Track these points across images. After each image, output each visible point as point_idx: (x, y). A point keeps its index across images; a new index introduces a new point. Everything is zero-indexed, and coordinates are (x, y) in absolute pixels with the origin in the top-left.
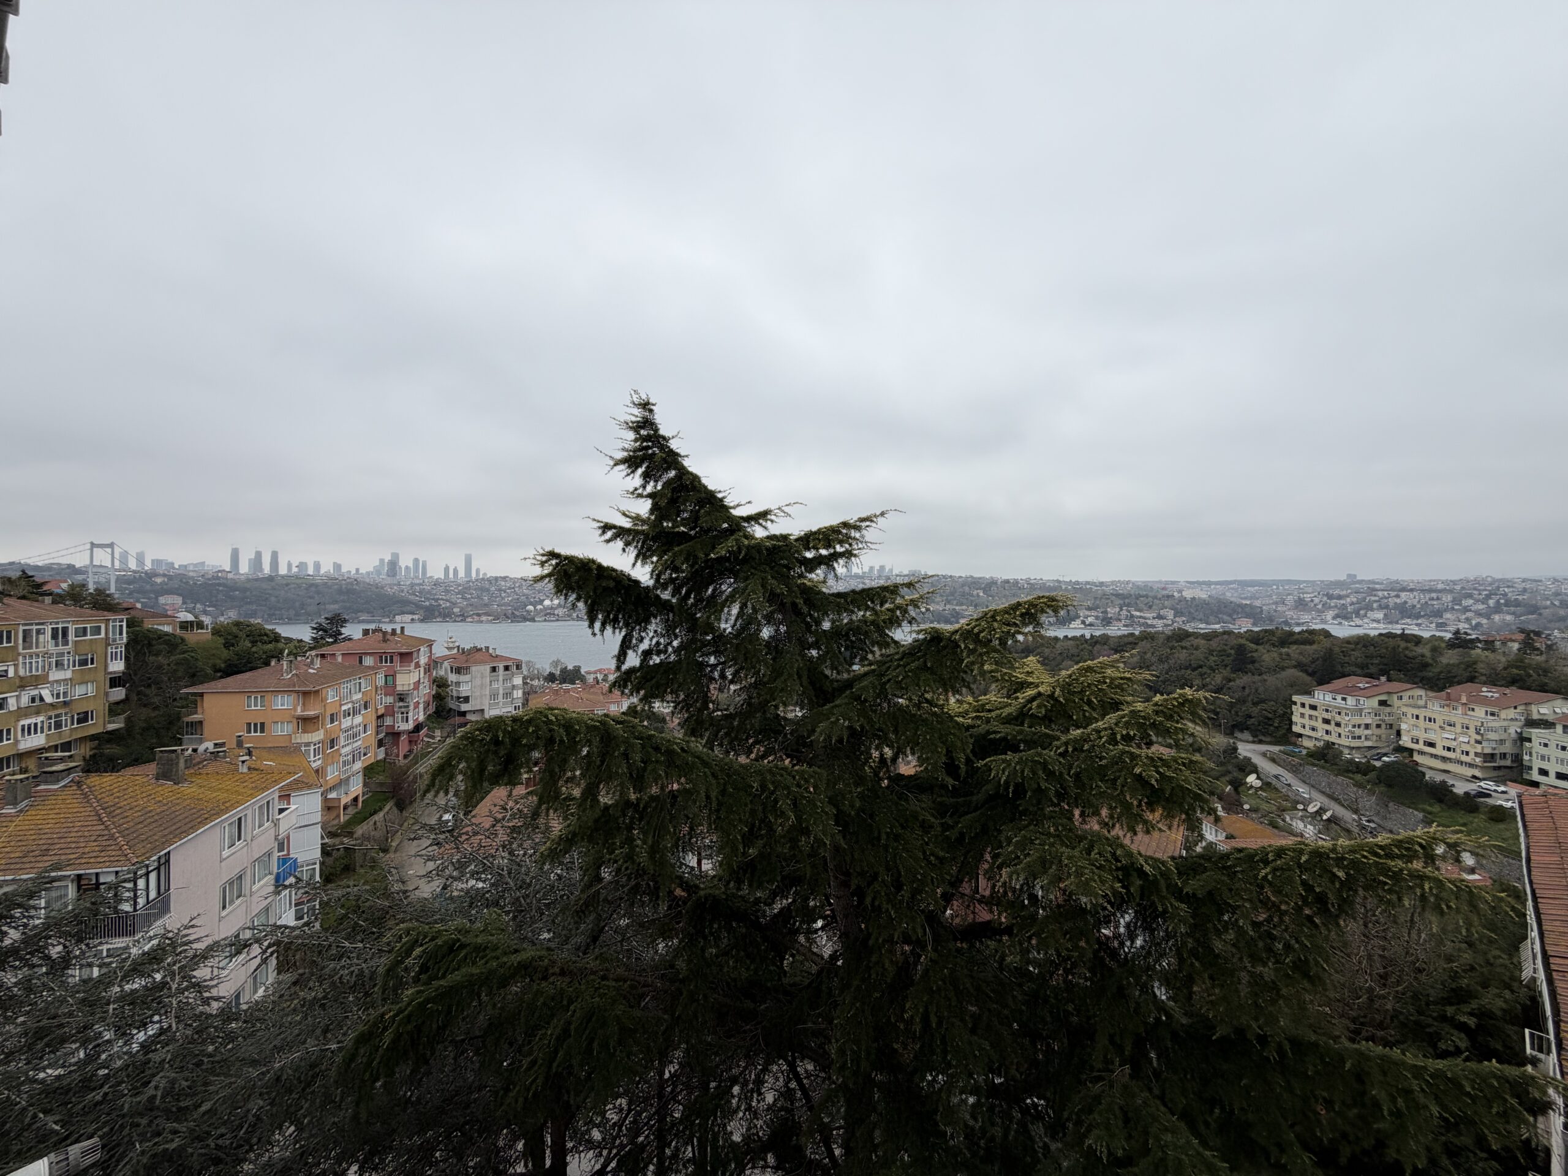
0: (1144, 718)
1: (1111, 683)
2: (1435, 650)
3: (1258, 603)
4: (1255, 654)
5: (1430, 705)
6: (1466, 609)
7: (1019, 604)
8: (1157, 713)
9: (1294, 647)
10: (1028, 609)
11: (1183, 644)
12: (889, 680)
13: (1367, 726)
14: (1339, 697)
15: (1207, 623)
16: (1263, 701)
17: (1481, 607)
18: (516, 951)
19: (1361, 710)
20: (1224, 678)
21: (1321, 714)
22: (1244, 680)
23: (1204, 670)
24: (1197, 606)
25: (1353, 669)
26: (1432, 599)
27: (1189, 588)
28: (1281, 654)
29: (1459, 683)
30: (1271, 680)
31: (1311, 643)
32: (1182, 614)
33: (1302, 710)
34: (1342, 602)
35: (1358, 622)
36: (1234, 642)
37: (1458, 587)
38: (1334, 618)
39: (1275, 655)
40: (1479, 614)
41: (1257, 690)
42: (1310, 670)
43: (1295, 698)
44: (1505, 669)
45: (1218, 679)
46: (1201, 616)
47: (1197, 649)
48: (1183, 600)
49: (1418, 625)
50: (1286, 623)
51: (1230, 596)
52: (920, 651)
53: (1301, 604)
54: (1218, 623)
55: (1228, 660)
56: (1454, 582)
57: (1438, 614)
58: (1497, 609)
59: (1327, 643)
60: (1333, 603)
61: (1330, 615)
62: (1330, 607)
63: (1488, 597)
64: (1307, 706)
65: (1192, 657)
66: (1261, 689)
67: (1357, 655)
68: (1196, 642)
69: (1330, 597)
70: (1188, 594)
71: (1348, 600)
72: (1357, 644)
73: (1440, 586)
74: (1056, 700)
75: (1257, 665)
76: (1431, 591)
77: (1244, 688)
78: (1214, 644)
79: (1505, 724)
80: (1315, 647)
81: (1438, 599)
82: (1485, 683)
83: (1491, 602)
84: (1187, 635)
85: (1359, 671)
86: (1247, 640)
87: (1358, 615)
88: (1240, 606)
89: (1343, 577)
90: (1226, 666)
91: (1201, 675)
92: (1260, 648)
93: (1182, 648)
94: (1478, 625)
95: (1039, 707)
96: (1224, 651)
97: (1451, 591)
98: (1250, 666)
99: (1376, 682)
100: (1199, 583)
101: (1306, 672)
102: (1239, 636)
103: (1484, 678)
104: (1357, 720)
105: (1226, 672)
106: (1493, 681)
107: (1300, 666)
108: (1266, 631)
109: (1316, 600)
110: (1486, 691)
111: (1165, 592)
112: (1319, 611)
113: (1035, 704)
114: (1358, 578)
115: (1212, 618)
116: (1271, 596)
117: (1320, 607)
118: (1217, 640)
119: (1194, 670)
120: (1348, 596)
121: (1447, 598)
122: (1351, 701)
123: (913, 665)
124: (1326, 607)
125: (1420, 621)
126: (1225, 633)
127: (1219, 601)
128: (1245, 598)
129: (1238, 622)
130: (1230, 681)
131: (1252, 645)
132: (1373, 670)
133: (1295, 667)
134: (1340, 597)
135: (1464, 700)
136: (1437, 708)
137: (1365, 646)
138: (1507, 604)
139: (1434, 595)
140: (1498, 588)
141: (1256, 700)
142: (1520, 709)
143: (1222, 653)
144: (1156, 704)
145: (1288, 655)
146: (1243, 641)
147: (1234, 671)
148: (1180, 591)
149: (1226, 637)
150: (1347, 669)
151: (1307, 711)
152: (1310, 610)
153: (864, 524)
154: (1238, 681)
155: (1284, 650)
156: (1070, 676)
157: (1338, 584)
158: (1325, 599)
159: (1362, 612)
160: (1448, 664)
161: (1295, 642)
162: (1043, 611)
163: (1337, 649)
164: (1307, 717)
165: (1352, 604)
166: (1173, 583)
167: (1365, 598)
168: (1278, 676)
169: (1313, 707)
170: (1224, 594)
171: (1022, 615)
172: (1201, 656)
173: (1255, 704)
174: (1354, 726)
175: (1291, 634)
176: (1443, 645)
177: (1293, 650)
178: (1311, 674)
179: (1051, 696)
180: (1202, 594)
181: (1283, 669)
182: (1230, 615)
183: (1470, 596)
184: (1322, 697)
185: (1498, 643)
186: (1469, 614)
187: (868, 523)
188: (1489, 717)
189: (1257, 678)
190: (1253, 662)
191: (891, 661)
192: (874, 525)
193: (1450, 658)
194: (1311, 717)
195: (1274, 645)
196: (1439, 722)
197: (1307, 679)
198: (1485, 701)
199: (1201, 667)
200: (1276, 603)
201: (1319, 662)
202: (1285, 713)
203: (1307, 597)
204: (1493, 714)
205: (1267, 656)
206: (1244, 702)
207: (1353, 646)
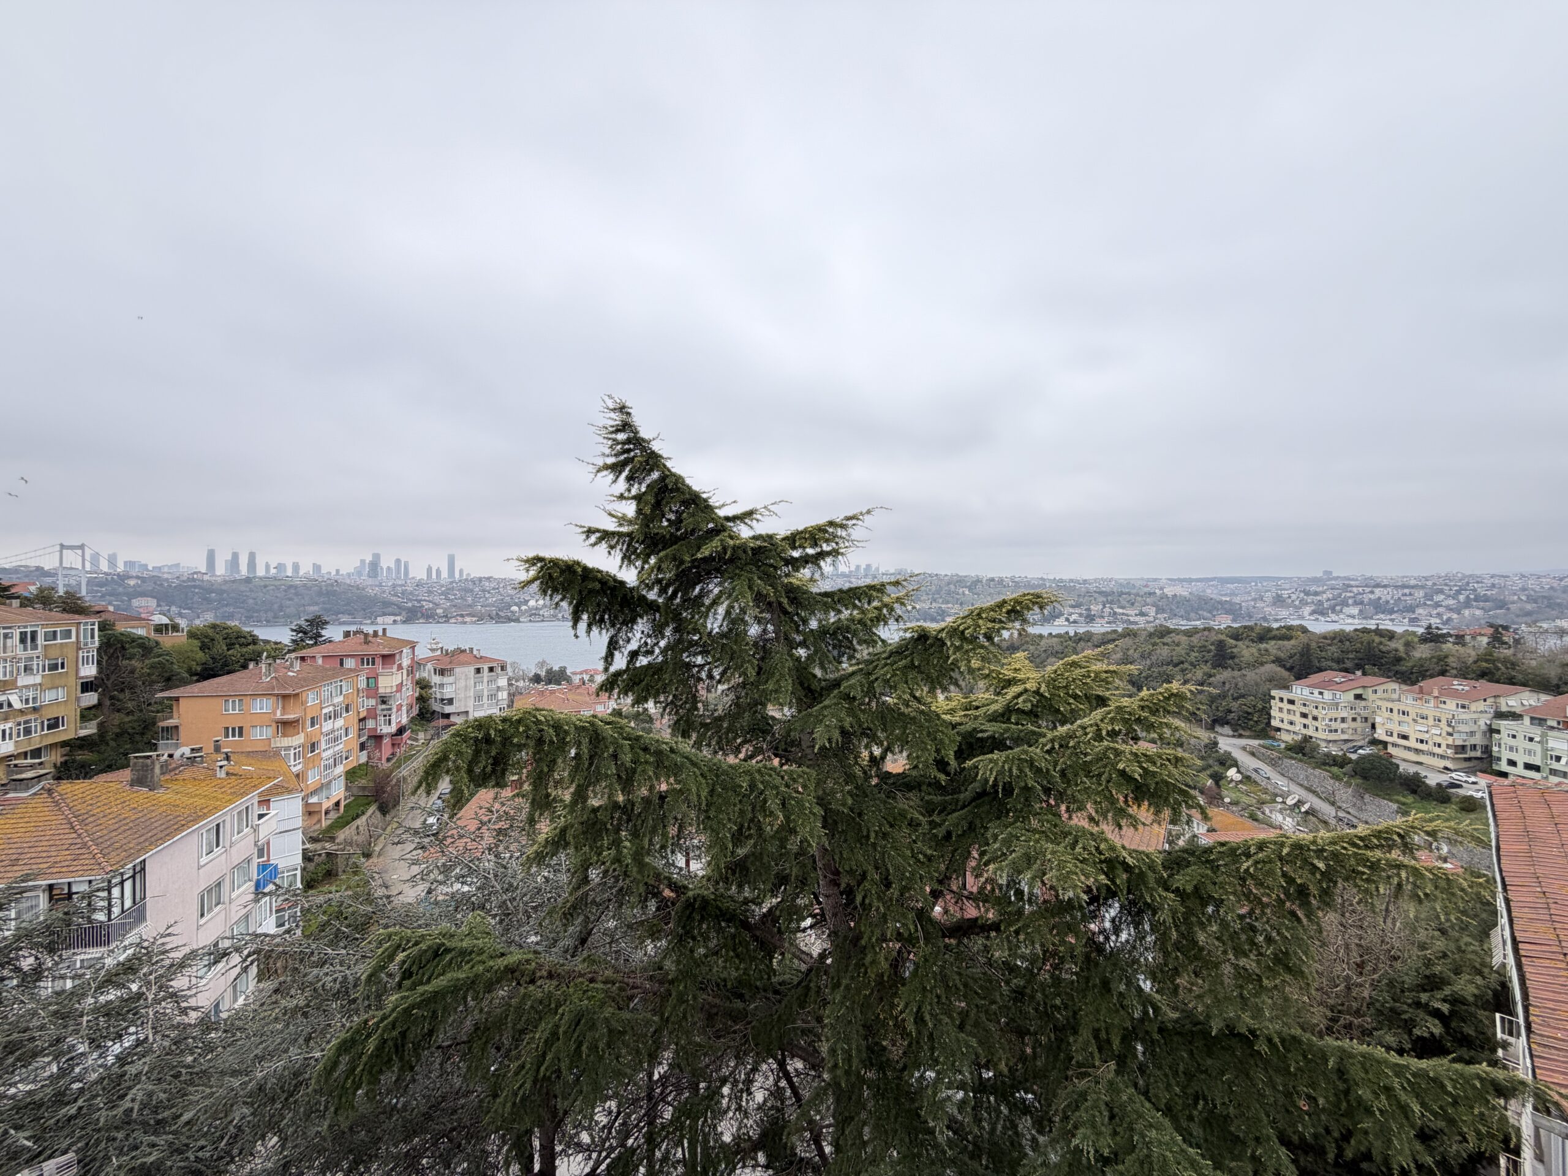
0: (1130, 714)
1: (1096, 677)
2: (1407, 644)
3: (1237, 600)
4: (1235, 650)
5: (1403, 698)
6: (1437, 605)
7: (1004, 602)
8: (1142, 708)
9: (1273, 642)
10: (1014, 607)
11: (1165, 640)
12: (876, 679)
13: (1343, 720)
14: (1316, 692)
15: (1188, 620)
16: (1243, 696)
17: (1451, 602)
18: (503, 955)
19: (1337, 704)
20: (1205, 674)
21: (1298, 708)
22: (1225, 675)
23: (1186, 665)
24: (1178, 603)
25: (1330, 663)
26: (1405, 595)
27: (1170, 585)
28: (1259, 650)
29: (1432, 676)
30: (1251, 675)
31: (1289, 638)
32: (1163, 611)
33: (1281, 705)
34: (1319, 598)
35: (1334, 617)
36: (1214, 637)
37: (1430, 583)
38: (1311, 614)
39: (1254, 650)
40: (1449, 609)
41: (1236, 685)
42: (1288, 665)
43: (1273, 693)
44: (1475, 662)
45: (1199, 675)
46: (1182, 613)
47: (1178, 645)
48: (1164, 597)
49: (1392, 620)
50: (1265, 619)
51: (1210, 593)
52: (907, 649)
53: (1279, 601)
54: (1199, 619)
55: (1209, 656)
56: (1426, 579)
57: (1411, 609)
58: (1467, 604)
59: (1303, 638)
60: (1309, 599)
61: (1307, 610)
62: (1307, 604)
63: (1458, 592)
64: (1285, 701)
65: (1174, 653)
66: (1241, 684)
67: (1334, 650)
68: (1177, 638)
69: (1307, 593)
70: (1169, 591)
71: (1325, 596)
72: (1334, 638)
73: (1413, 582)
74: (1042, 695)
75: (1237, 660)
76: (1404, 587)
77: (1224, 683)
78: (1195, 640)
79: (1475, 716)
80: (1293, 642)
81: (1410, 594)
82: (1456, 676)
83: (1462, 598)
84: (1169, 631)
85: (1335, 665)
86: (1227, 636)
87: (1334, 611)
88: (1220, 602)
89: (1319, 574)
90: (1207, 662)
91: (1183, 670)
92: (1240, 643)
93: (1164, 644)
94: (1449, 620)
95: (1024, 702)
96: (1205, 646)
97: (1423, 587)
98: (1230, 662)
99: (1352, 677)
100: (1181, 580)
101: (1284, 666)
102: (1219, 631)
103: (1455, 672)
104: (1334, 714)
105: (1206, 668)
106: (1464, 673)
107: (1278, 661)
108: (1245, 627)
109: (1294, 597)
110: (1458, 685)
111: (1147, 590)
112: (1296, 607)
113: (1021, 700)
114: (1335, 575)
115: (1192, 615)
116: (1249, 593)
117: (1297, 603)
118: (1197, 636)
119: (1176, 665)
120: (1324, 592)
121: (1419, 594)
122: (1328, 695)
123: (901, 663)
124: (1303, 603)
125: (1393, 617)
126: (1205, 629)
127: (1200, 598)
128: (1226, 595)
129: (1218, 618)
130: (1210, 676)
131: (1232, 641)
132: (1349, 664)
133: (1273, 662)
134: (1316, 594)
135: (1436, 693)
136: (1410, 701)
137: (1341, 641)
138: (1476, 600)
139: (1407, 591)
140: (1468, 583)
141: (1236, 695)
142: (1490, 701)
143: (1203, 649)
144: (1142, 700)
145: (1266, 650)
146: (1223, 637)
147: (1214, 667)
148: (1161, 589)
149: (1206, 633)
150: (1324, 664)
151: (1286, 706)
152: (1288, 607)
153: (850, 523)
154: (1218, 677)
155: (1263, 646)
156: (1056, 671)
157: (1315, 580)
158: (1302, 595)
159: (1338, 608)
160: (1421, 659)
161: (1274, 638)
162: (1029, 609)
163: (1314, 645)
164: (1285, 711)
165: (1328, 600)
166: (1155, 580)
167: (1340, 594)
168: (1257, 671)
169: (1291, 702)
170: (1204, 591)
171: (1008, 612)
172: (1183, 652)
173: (1235, 699)
174: (1331, 720)
175: (1270, 630)
176: (1416, 640)
177: (1271, 646)
178: (1290, 669)
179: (1037, 692)
180: (1182, 591)
181: (1262, 664)
182: (1210, 612)
183: (1441, 592)
184: (1300, 691)
185: (1468, 638)
186: (1440, 610)
187: (854, 522)
188: (1460, 710)
189: (1236, 673)
190: (1233, 657)
191: (878, 660)
192: (860, 522)
193: (1422, 652)
194: (1289, 710)
195: (1253, 641)
196: (1412, 715)
197: (1285, 674)
198: (1456, 694)
199: (1182, 663)
200: (1254, 600)
201: (1297, 657)
202: (1264, 708)
203: (1285, 593)
204: (1463, 707)
205: (1246, 651)
206: (1225, 697)
207: (1329, 642)
